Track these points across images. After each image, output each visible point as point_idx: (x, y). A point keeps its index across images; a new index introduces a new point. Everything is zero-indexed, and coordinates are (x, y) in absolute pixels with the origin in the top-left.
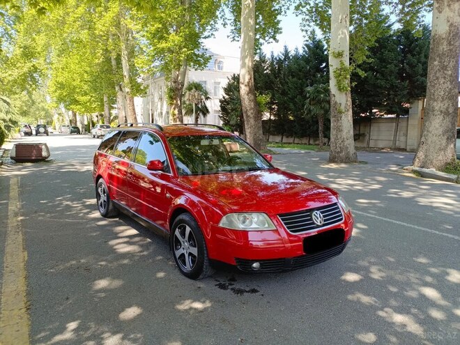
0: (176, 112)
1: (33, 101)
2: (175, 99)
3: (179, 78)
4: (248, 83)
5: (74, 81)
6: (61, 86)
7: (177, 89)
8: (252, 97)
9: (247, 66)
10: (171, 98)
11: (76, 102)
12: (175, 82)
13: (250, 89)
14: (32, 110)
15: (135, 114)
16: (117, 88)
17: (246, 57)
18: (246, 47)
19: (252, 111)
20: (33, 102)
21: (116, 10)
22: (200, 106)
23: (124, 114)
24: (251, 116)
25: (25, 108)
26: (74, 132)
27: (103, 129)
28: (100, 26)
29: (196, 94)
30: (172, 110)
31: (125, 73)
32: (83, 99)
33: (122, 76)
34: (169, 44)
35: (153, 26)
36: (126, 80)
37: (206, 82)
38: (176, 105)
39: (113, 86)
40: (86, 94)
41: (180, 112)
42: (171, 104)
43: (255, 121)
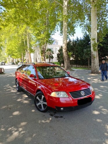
0: (43, 58)
2: (43, 54)
3: (44, 47)
4: (65, 48)
5: (13, 49)
6: (9, 50)
7: (43, 51)
8: (67, 53)
9: (65, 43)
10: (42, 54)
11: (14, 55)
12: (43, 49)
13: (66, 50)
16: (26, 51)
17: (65, 40)
19: (66, 57)
20: (1, 55)
21: (25, 27)
23: (28, 59)
24: (66, 59)
26: (13, 64)
28: (20, 32)
29: (50, 52)
31: (28, 46)
32: (16, 54)
33: (27, 47)
34: (41, 37)
35: (36, 32)
36: (28, 48)
37: (53, 48)
38: (43, 56)
39: (25, 50)
40: (16, 53)
41: (44, 58)
42: (42, 55)
43: (68, 60)
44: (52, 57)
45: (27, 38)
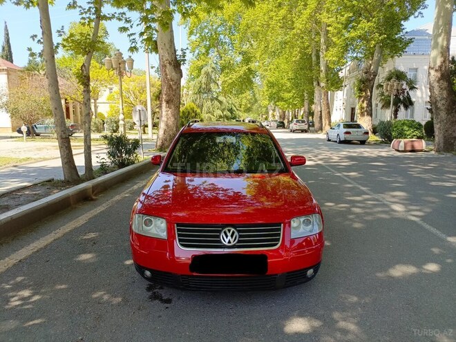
0: (365, 105)
1: (256, 99)
2: (365, 91)
3: (372, 67)
4: (440, 67)
5: (282, 79)
6: (271, 85)
7: (368, 80)
9: (439, 46)
10: (360, 90)
11: (282, 99)
12: (366, 73)
13: (442, 75)
14: (254, 107)
15: (329, 108)
16: (315, 83)
17: (440, 35)
18: (441, 23)
19: (443, 102)
20: (256, 101)
21: (312, 6)
22: (401, 97)
23: (319, 109)
24: (442, 108)
25: (249, 105)
26: (280, 126)
27: (298, 124)
28: (298, 25)
29: (395, 84)
30: (361, 102)
31: (322, 68)
32: (287, 95)
33: (319, 71)
34: (358, 33)
35: (343, 16)
36: (322, 75)
37: (416, 70)
38: (366, 98)
39: (312, 81)
40: (290, 92)
41: (370, 105)
42: (360, 97)
43: (448, 114)
44: (408, 103)
45: (322, 40)
